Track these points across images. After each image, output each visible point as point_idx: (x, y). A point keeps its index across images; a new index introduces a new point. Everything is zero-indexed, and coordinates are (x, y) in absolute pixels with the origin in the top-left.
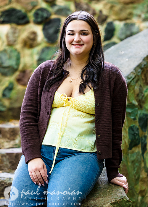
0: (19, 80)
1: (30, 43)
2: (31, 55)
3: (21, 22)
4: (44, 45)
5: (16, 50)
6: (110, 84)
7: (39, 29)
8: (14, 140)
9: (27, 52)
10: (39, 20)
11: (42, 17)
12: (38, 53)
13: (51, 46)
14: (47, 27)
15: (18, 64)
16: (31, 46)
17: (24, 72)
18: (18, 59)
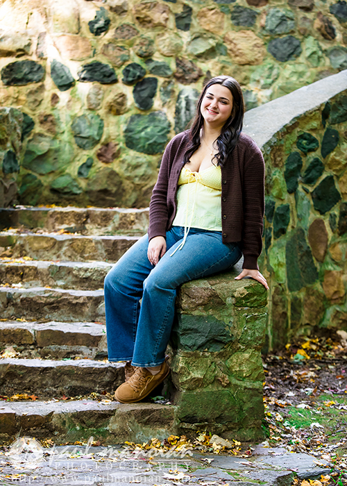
0: (99, 156)
1: (117, 108)
2: (118, 124)
3: (106, 80)
4: (134, 112)
5: (98, 116)
6: (239, 159)
7: (128, 91)
8: (105, 226)
9: (113, 119)
10: (130, 79)
11: (134, 75)
12: (126, 122)
13: (143, 113)
14: (138, 89)
15: (100, 135)
16: (118, 113)
17: (107, 145)
18: (101, 128)
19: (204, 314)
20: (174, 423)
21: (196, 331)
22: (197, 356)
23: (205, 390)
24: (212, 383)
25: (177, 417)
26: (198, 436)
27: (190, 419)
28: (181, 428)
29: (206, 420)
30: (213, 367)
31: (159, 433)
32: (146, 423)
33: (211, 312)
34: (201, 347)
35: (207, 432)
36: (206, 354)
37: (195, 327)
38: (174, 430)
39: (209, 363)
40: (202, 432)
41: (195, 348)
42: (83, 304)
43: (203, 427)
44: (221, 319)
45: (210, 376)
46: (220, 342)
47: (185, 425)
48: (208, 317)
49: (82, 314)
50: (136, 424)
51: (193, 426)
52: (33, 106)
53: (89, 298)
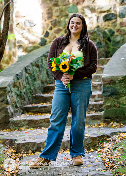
19: (110, 86)
20: (102, 119)
21: (107, 91)
22: (108, 99)
23: (112, 109)
24: (114, 107)
25: (103, 117)
26: (111, 123)
27: (108, 118)
28: (105, 121)
29: (113, 118)
30: (113, 102)
31: (98, 122)
32: (94, 119)
33: (112, 85)
34: (109, 96)
35: (114, 121)
36: (111, 98)
37: (107, 90)
38: (103, 121)
39: (112, 100)
40: (112, 121)
41: (107, 96)
42: (97, 86)
43: (112, 120)
44: (115, 87)
45: (113, 105)
46: (115, 94)
47: (106, 120)
48: (111, 87)
49: (97, 89)
50: (90, 120)
51: (109, 120)
52: (114, 27)
53: (99, 84)
